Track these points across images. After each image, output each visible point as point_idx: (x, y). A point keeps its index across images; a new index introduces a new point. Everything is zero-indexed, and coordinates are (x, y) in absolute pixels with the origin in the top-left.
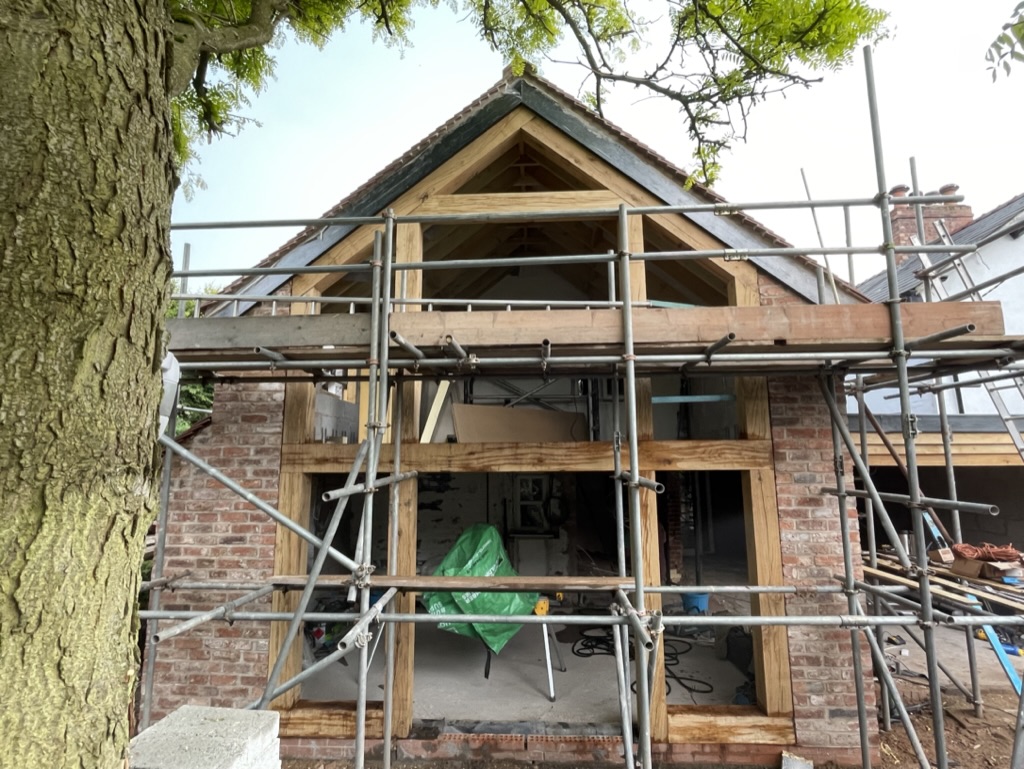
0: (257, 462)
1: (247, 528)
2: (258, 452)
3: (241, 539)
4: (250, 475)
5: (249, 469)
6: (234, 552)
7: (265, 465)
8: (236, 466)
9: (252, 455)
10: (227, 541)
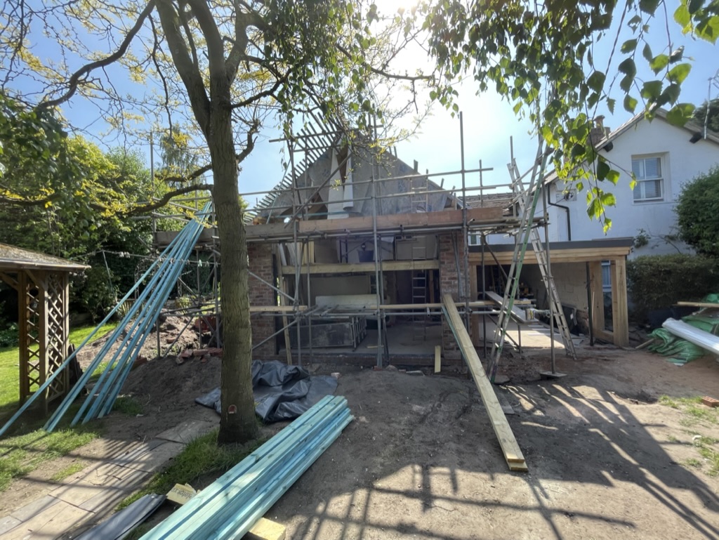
0: (264, 271)
1: (264, 293)
2: (264, 267)
3: (262, 296)
4: (262, 275)
5: (262, 273)
6: (260, 300)
7: (267, 272)
8: (257, 272)
9: (262, 269)
10: (257, 297)
